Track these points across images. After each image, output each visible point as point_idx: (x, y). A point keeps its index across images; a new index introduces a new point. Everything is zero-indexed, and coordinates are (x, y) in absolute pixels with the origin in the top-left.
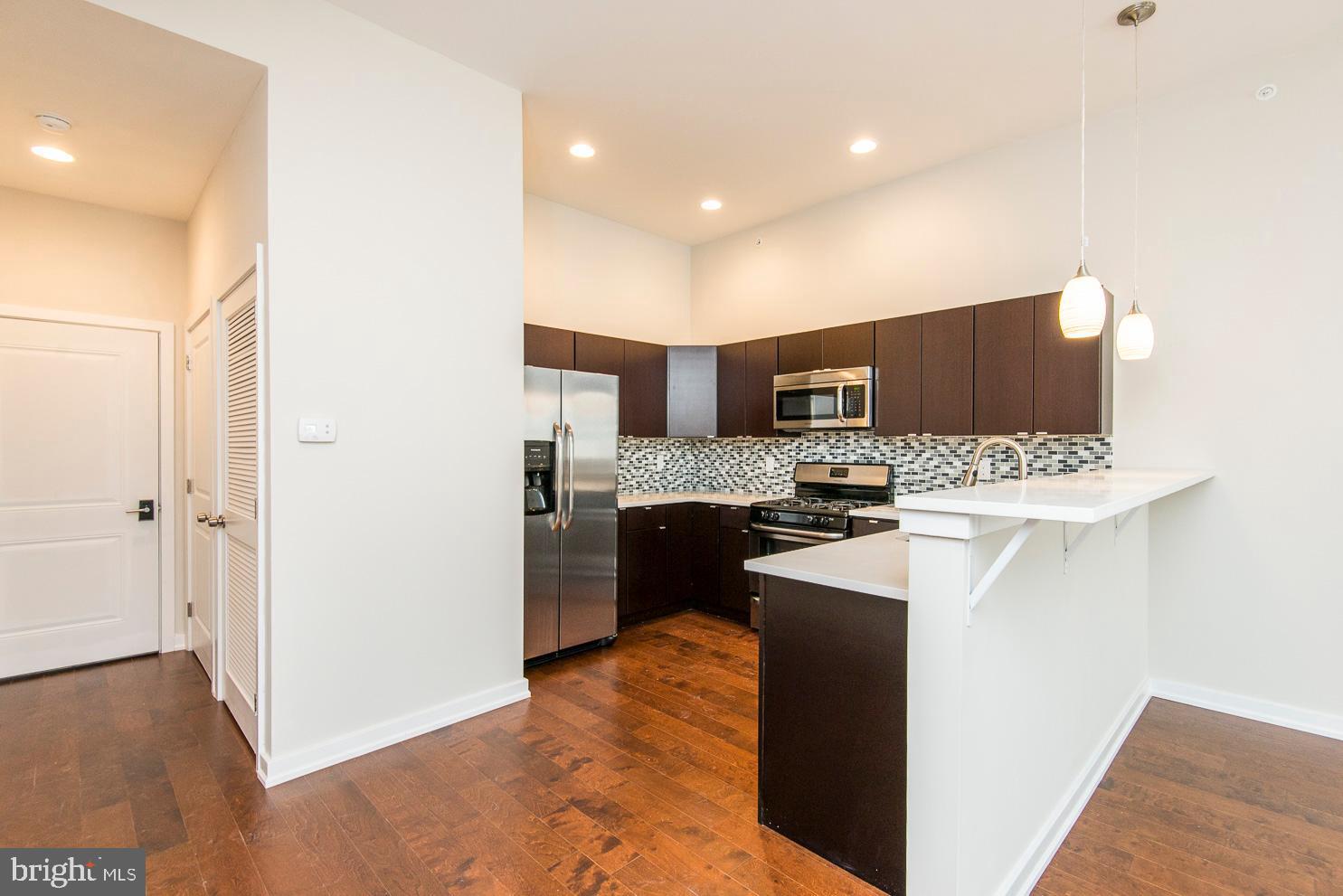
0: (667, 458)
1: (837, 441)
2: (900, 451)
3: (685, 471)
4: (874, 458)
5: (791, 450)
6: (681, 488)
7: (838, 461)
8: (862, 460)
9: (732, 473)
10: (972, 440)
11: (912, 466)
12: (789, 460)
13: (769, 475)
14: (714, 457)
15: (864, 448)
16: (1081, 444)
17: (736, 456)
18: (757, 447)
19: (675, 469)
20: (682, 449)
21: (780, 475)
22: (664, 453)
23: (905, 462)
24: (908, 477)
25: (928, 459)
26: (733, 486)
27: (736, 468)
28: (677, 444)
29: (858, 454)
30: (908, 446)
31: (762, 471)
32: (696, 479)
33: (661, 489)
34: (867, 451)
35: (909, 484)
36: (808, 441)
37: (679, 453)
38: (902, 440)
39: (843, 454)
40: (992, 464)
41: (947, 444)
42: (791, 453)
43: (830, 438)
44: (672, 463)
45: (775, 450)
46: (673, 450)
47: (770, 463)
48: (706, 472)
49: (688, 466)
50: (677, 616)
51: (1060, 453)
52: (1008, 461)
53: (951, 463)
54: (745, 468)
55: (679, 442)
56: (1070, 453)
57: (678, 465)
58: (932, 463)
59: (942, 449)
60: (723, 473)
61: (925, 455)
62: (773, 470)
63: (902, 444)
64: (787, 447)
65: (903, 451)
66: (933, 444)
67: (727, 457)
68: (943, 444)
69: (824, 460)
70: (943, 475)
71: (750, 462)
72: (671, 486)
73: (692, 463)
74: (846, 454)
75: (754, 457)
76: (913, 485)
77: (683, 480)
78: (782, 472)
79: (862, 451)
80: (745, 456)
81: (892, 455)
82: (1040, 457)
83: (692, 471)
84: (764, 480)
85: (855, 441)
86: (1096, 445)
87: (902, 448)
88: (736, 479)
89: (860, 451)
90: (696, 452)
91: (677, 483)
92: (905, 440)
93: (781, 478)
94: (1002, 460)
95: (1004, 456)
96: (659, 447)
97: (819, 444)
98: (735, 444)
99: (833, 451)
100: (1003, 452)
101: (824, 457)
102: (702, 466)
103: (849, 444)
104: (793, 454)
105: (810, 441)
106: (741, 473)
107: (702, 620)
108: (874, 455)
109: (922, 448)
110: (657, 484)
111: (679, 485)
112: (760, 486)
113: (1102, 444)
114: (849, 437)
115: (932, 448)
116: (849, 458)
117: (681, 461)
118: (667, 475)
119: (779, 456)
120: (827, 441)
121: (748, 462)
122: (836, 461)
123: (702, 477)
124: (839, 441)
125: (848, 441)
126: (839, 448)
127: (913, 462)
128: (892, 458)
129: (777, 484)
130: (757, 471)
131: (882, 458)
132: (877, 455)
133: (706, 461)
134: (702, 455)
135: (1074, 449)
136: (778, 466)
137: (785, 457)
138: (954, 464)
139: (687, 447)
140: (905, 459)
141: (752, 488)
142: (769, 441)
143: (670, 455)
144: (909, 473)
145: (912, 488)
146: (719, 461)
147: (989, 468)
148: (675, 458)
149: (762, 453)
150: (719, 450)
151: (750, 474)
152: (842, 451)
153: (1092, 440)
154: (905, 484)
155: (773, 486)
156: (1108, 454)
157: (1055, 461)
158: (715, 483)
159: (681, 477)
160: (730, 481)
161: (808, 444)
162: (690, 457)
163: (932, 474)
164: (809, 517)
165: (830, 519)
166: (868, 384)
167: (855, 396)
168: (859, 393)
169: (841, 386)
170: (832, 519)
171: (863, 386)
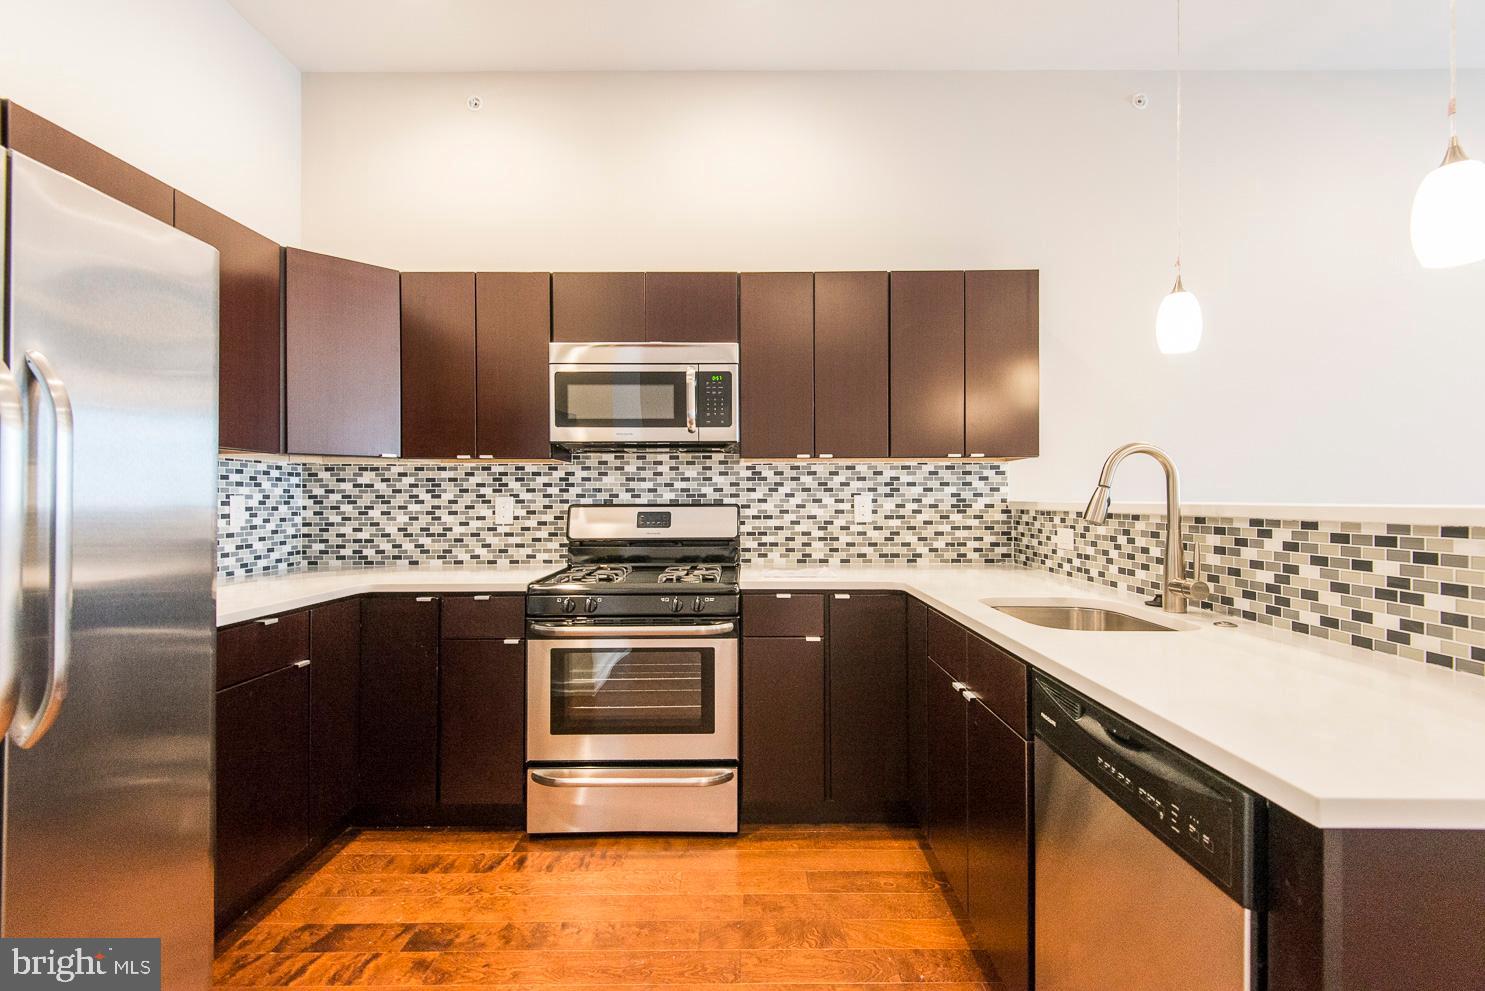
0: (254, 503)
1: (638, 468)
2: (745, 485)
3: (291, 531)
4: (705, 495)
5: (550, 485)
6: (283, 566)
7: (643, 500)
8: (683, 499)
9: (415, 528)
10: (848, 468)
11: (764, 506)
12: (547, 501)
13: (501, 530)
14: (367, 499)
15: (688, 479)
16: (976, 473)
17: (424, 496)
18: (473, 480)
19: (271, 526)
20: (284, 485)
21: (528, 529)
22: (244, 490)
23: (753, 501)
24: (757, 523)
25: (787, 495)
26: (416, 555)
27: (424, 520)
28: (275, 473)
29: (677, 490)
30: (757, 476)
31: (489, 523)
32: (318, 547)
33: (240, 572)
34: (692, 485)
35: (760, 534)
36: (584, 469)
37: (279, 491)
38: (748, 468)
39: (650, 490)
40: (875, 501)
41: (815, 473)
42: (550, 490)
43: (628, 463)
44: (263, 514)
45: (514, 485)
46: (266, 485)
47: (505, 510)
48: (347, 530)
49: (298, 520)
50: (329, 859)
51: (954, 484)
52: (892, 496)
53: (820, 501)
54: (447, 519)
55: (279, 468)
56: (964, 484)
57: (277, 516)
58: (794, 501)
59: (807, 480)
60: (392, 529)
61: (782, 490)
62: (511, 521)
63: (749, 474)
64: (541, 480)
65: (750, 485)
66: (794, 473)
67: (400, 499)
68: (809, 473)
69: (615, 501)
70: (809, 517)
71: (459, 507)
72: (262, 563)
73: (309, 514)
74: (655, 490)
75: (468, 499)
76: (765, 534)
77: (287, 548)
78: (532, 523)
79: (684, 485)
80: (446, 497)
81: (733, 490)
82: (931, 490)
83: (305, 530)
84: (490, 539)
85: (672, 469)
86: (990, 473)
87: (749, 479)
88: (426, 541)
89: (679, 485)
90: (319, 491)
91: (274, 556)
92: (753, 468)
93: (529, 536)
94: (886, 495)
95: (887, 490)
96: (234, 478)
97: (606, 474)
98: (422, 475)
99: (632, 485)
100: (886, 484)
101: (617, 496)
102: (335, 518)
103: (661, 474)
104: (553, 491)
105: (589, 468)
106: (436, 529)
107: (402, 849)
108: (704, 490)
109: (778, 479)
110: (230, 562)
111: (279, 561)
112: (480, 551)
113: (997, 473)
114: (661, 463)
115: (793, 479)
116: (661, 496)
117: (283, 509)
118: (253, 539)
119: (524, 496)
120: (622, 468)
121: (454, 507)
122: (637, 501)
123: (334, 541)
124: (644, 469)
125: (660, 469)
126: (644, 480)
127: (765, 501)
128: (732, 496)
129: (522, 546)
130: (474, 525)
131: (717, 496)
132: (707, 490)
133: (346, 508)
134: (335, 497)
135: (968, 478)
136: (523, 513)
137: (538, 496)
138: (824, 502)
139: (294, 480)
140: (754, 496)
141: (464, 556)
142: (502, 469)
143: (259, 497)
144: (759, 517)
145: (765, 539)
146: (380, 508)
147: (870, 506)
148: (270, 503)
149: (487, 491)
150: (381, 487)
151: (458, 530)
152: (650, 485)
153: (985, 468)
154: (754, 534)
155: (511, 551)
156: (1003, 484)
157: (946, 495)
158: (369, 552)
159: (283, 543)
160: (408, 546)
161: (585, 474)
162: (300, 500)
163: (793, 517)
164: (663, 599)
165: (707, 599)
166: (735, 371)
167: (714, 390)
168: (720, 385)
169: (691, 372)
170: (712, 599)
171: (728, 375)
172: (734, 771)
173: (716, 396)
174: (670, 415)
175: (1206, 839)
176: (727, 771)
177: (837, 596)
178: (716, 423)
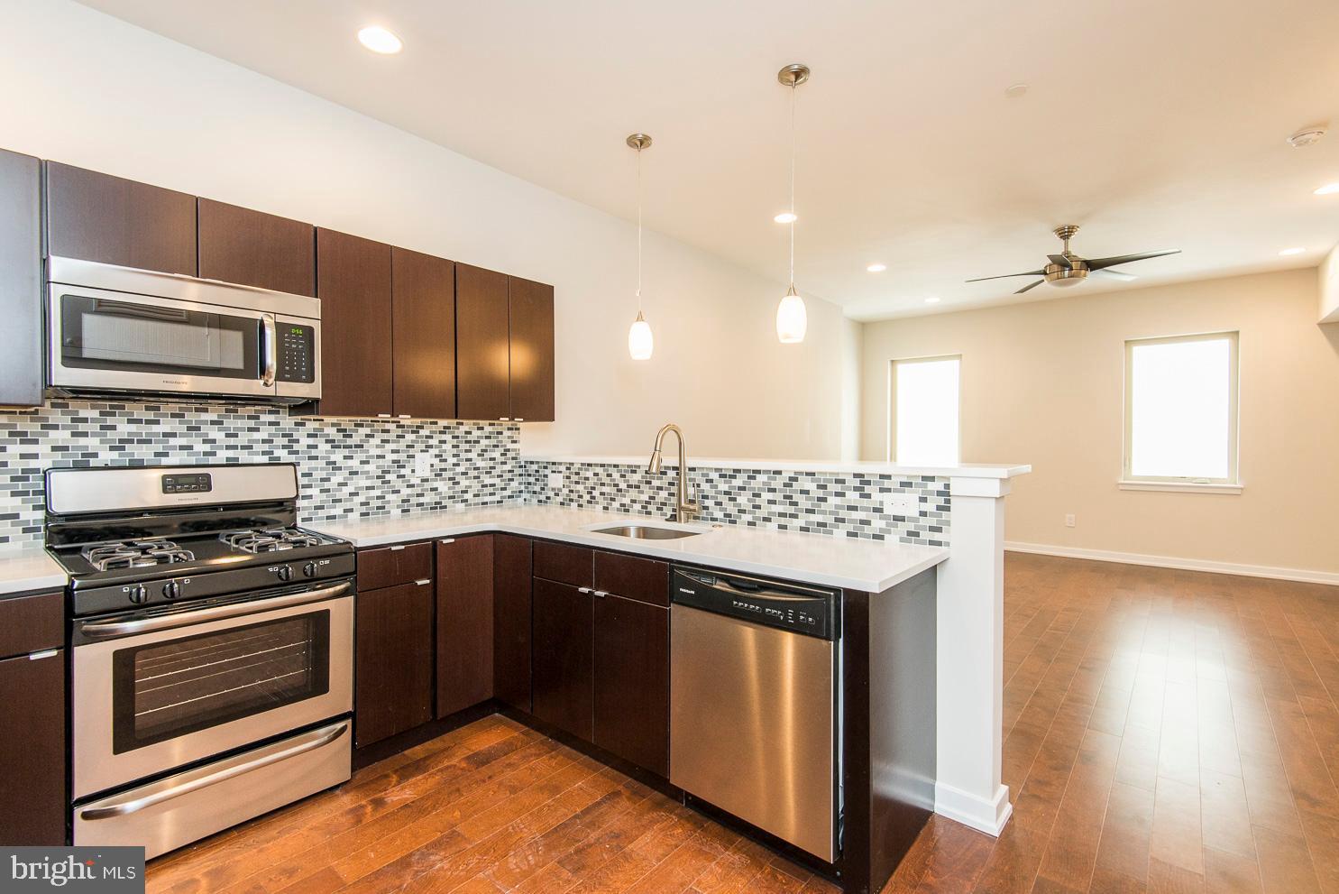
164: (271, 570)
165: (322, 562)
166: (317, 326)
167: (294, 343)
168: (301, 339)
169: (269, 322)
170: (327, 562)
171: (310, 331)
172: (349, 722)
173: (294, 350)
174: (240, 365)
175: (810, 619)
176: (339, 726)
177: (445, 541)
178: (295, 378)
